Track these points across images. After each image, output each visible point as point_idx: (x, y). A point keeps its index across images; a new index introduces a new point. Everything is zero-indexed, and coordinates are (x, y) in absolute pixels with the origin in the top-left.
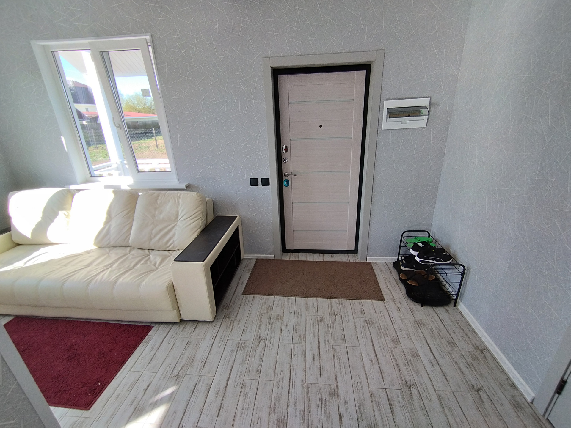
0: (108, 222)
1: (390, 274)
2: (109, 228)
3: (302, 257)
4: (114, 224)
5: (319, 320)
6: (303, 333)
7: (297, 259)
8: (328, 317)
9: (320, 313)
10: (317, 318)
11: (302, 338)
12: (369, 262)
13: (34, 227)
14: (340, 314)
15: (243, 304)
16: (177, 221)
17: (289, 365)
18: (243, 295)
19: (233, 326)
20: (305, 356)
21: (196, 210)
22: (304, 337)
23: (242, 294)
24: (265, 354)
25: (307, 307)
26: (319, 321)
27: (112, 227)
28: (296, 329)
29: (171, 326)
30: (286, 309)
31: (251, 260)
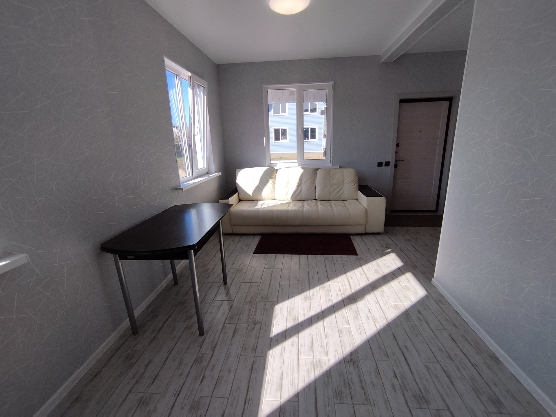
4: (304, 187)
16: (344, 184)
21: (355, 178)
27: (303, 189)
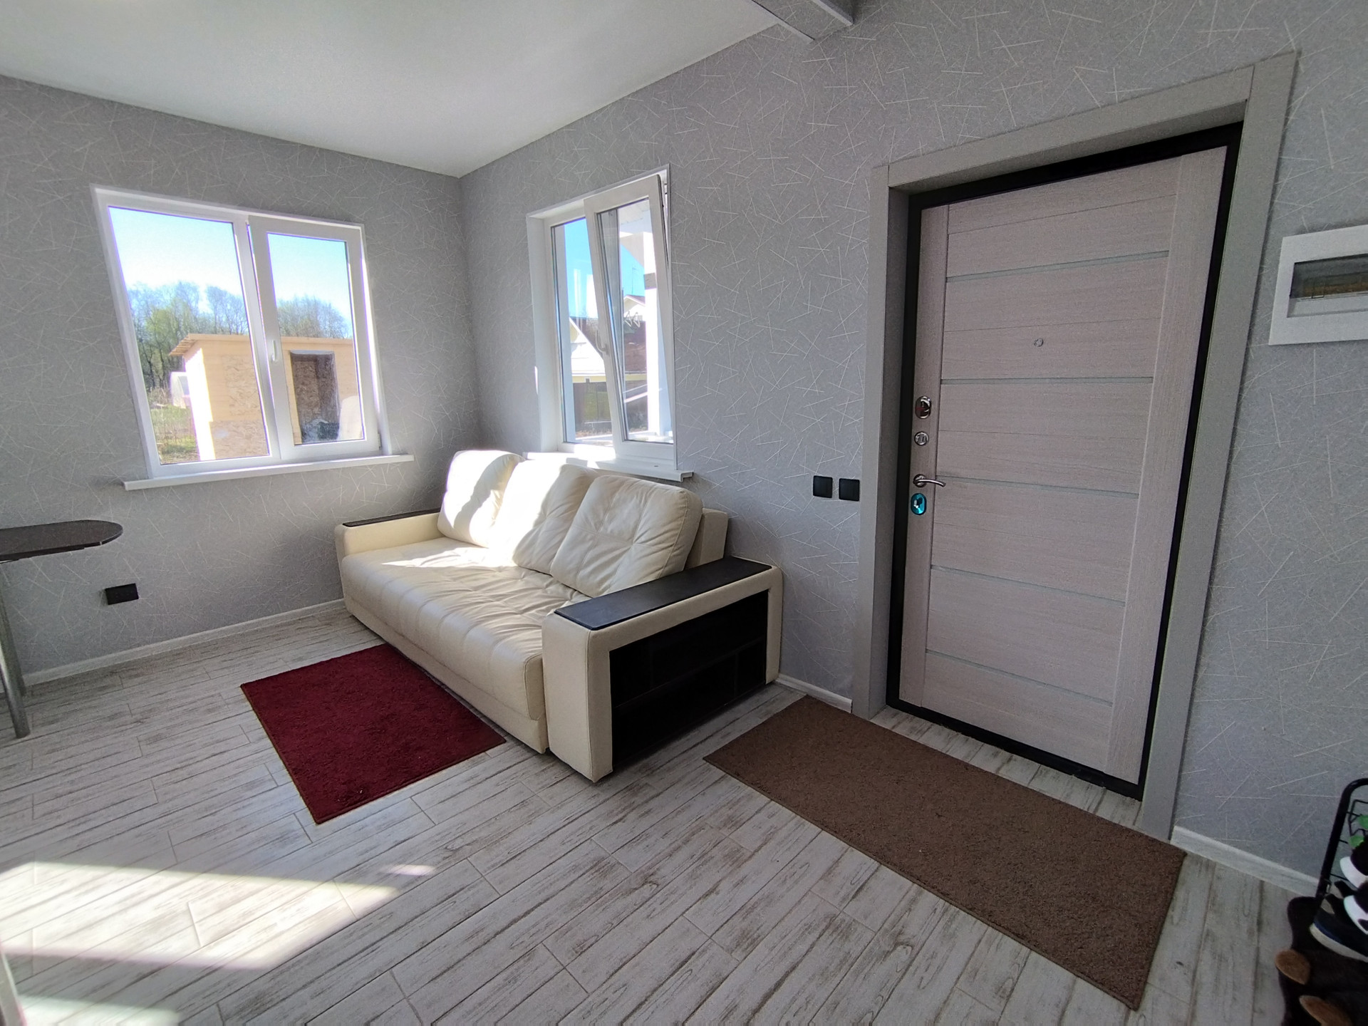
0: (538, 523)
1: (1250, 933)
2: (537, 534)
3: (935, 738)
5: (836, 927)
6: (759, 932)
7: (913, 737)
8: (869, 935)
9: (853, 909)
10: (835, 916)
11: (748, 941)
12: (1177, 849)
13: (460, 510)
14: (916, 949)
15: (686, 780)
16: (632, 543)
17: (653, 984)
18: (705, 762)
19: (624, 816)
20: (711, 994)
21: (666, 528)
22: (754, 943)
23: (704, 759)
24: (629, 919)
25: (829, 871)
26: (832, 928)
27: (541, 533)
28: (753, 907)
29: (528, 755)
30: (772, 843)
31: (792, 692)
